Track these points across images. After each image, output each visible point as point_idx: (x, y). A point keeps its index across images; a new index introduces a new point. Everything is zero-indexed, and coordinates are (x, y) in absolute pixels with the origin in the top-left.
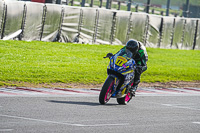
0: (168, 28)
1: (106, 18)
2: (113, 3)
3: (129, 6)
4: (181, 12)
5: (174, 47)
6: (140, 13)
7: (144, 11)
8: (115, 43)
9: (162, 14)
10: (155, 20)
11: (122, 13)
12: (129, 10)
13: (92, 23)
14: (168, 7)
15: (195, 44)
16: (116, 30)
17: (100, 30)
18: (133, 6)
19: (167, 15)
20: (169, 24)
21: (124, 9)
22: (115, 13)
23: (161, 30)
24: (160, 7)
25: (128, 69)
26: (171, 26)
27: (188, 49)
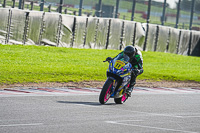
0: (81, 28)
1: (19, 18)
2: (26, 3)
3: (42, 6)
4: (94, 11)
5: (86, 47)
6: (53, 13)
7: (57, 11)
8: (28, 43)
9: (74, 13)
10: (68, 20)
11: (35, 13)
12: (41, 10)
13: (5, 23)
14: (81, 7)
15: (107, 44)
16: (29, 31)
17: (13, 30)
18: (45, 6)
19: (80, 15)
20: (81, 24)
21: (37, 9)
22: (28, 13)
23: (73, 29)
24: (73, 7)
25: (125, 72)
26: (84, 26)
27: (101, 48)
